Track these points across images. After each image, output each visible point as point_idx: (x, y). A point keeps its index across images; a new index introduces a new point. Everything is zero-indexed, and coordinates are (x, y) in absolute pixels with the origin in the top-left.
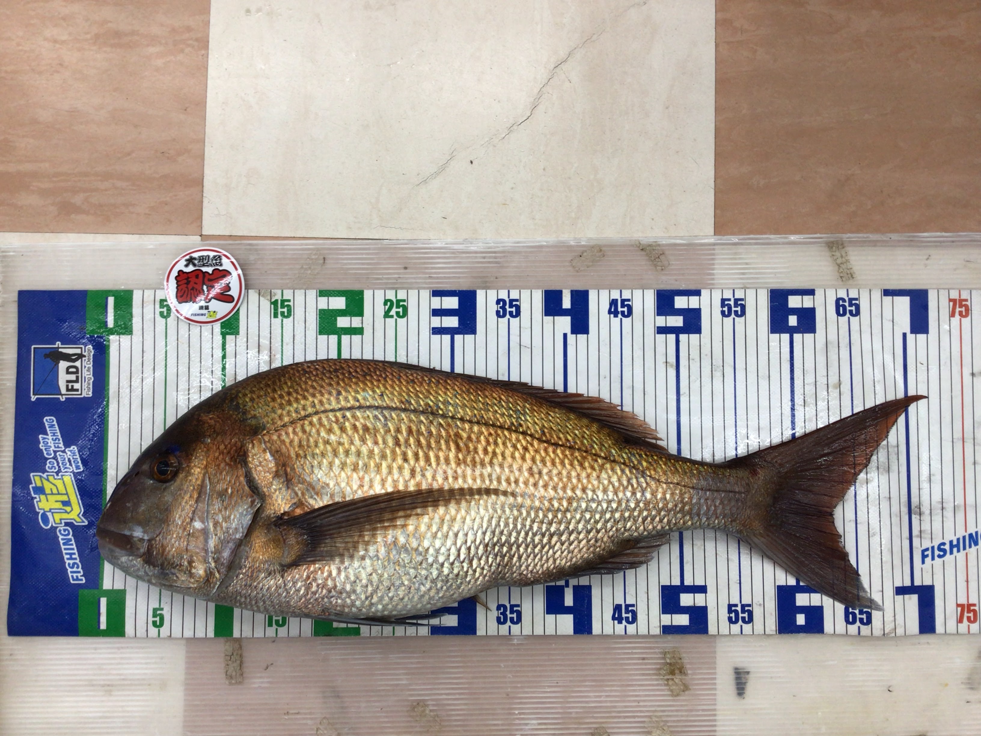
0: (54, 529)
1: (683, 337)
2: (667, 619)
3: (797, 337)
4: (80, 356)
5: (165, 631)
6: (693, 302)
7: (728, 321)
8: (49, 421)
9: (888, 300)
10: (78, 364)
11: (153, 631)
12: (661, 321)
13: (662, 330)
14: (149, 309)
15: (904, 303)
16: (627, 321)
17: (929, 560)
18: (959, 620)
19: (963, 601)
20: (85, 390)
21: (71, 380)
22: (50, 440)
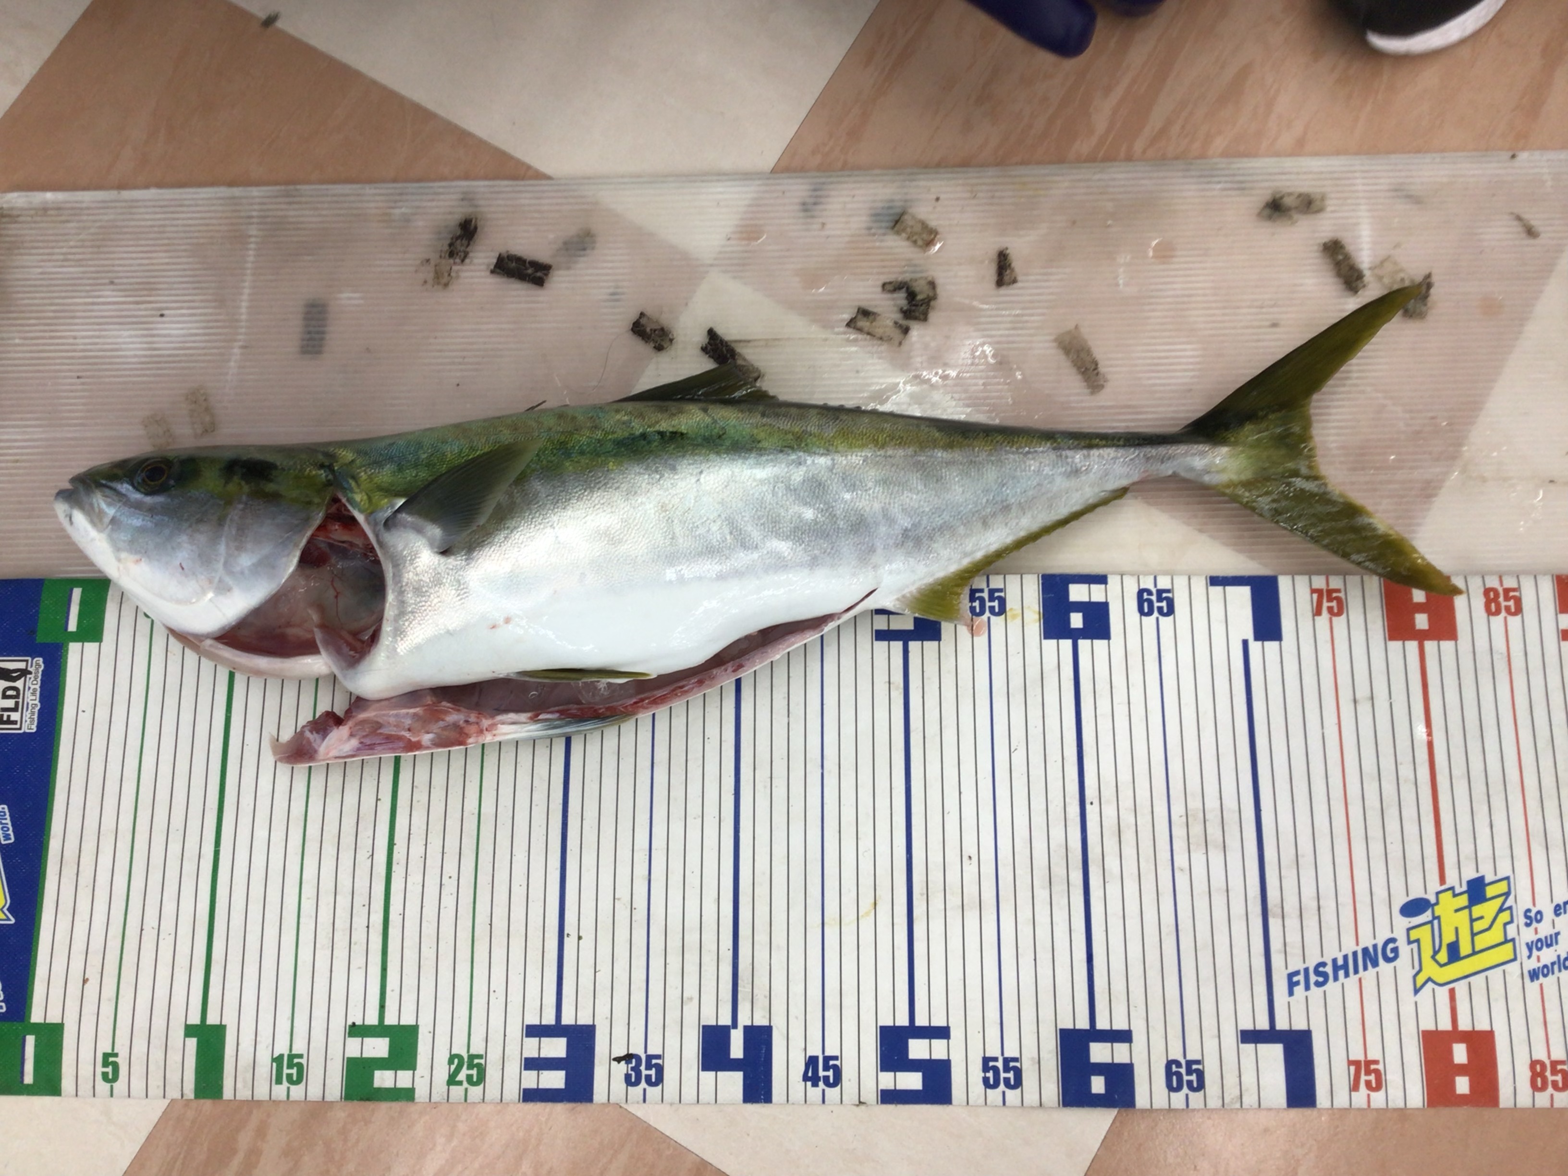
1: (914, 646)
2: (887, 1080)
3: (1084, 645)
4: (24, 673)
5: (120, 1087)
9: (1217, 591)
10: (19, 684)
11: (102, 1088)
13: (882, 635)
15: (1242, 595)
17: (1299, 990)
18: (1355, 1087)
19: (1357, 1054)
20: (27, 723)
21: (8, 708)
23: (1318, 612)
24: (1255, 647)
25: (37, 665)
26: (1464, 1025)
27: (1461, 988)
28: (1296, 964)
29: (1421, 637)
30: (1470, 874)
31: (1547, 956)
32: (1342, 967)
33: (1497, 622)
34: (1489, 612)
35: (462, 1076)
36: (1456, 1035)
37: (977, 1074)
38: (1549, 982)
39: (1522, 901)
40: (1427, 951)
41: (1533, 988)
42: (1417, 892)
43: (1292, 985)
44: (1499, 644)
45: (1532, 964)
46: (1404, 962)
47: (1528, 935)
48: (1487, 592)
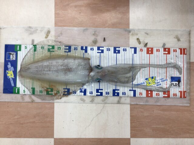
2: (97, 94)
3: (117, 54)
4: (14, 54)
6: (103, 49)
7: (108, 51)
8: (9, 63)
9: (131, 49)
11: (24, 93)
12: (98, 51)
13: (98, 53)
14: (24, 48)
15: (133, 49)
16: (93, 51)
18: (140, 95)
19: (140, 92)
20: (14, 59)
21: (13, 57)
22: (9, 66)
23: (140, 51)
24: (134, 54)
25: (15, 53)
29: (150, 54)
30: (152, 76)
32: (139, 84)
34: (157, 51)
38: (158, 86)
39: (157, 79)
42: (147, 78)
44: (157, 55)
45: (157, 84)
46: (145, 84)
47: (157, 82)
48: (157, 49)
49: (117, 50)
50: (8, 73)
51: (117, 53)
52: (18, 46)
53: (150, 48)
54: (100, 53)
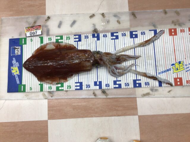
0: (15, 75)
1: (116, 40)
2: (114, 86)
5: (32, 91)
6: (117, 34)
7: (123, 37)
8: (14, 58)
9: (150, 32)
10: (18, 49)
11: (30, 91)
13: (112, 39)
15: (153, 32)
16: (106, 38)
17: (160, 74)
20: (19, 54)
21: (17, 52)
22: (14, 62)
25: (20, 47)
26: (179, 77)
27: (178, 73)
28: (159, 71)
29: (173, 35)
30: (179, 61)
31: (188, 69)
32: (165, 72)
33: (182, 33)
34: (181, 32)
35: (69, 88)
36: (178, 78)
37: (124, 85)
38: (188, 72)
39: (185, 63)
40: (174, 69)
41: (186, 73)
43: (159, 74)
44: (182, 36)
45: (186, 70)
46: (172, 71)
47: (186, 67)
48: (181, 30)
49: (134, 35)
50: (12, 69)
51: (134, 38)
52: (23, 39)
53: (173, 29)
54: (114, 39)
